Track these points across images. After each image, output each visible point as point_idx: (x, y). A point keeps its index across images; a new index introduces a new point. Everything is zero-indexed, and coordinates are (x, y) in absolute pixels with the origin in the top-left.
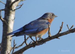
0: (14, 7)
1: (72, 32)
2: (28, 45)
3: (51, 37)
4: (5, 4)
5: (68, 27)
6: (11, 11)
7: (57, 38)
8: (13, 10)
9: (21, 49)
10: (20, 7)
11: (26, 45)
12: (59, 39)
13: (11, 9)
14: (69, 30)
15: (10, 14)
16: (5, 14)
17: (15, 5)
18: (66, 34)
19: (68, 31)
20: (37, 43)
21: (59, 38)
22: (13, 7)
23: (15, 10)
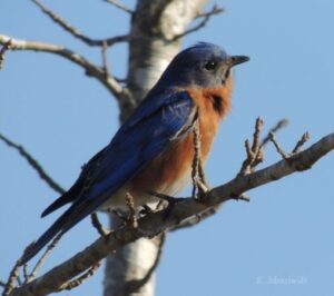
0: (175, 24)
1: (299, 169)
2: (108, 236)
3: (210, 193)
4: (129, 11)
5: (276, 146)
6: (158, 44)
7: (236, 196)
8: (169, 37)
9: (79, 254)
10: (202, 25)
11: (98, 236)
12: (248, 200)
13: (160, 35)
14: (284, 156)
15: (153, 59)
16: (132, 58)
17: (183, 15)
18: (274, 178)
19: (282, 165)
20: (136, 224)
21: (245, 194)
22: (170, 26)
23: (176, 38)
